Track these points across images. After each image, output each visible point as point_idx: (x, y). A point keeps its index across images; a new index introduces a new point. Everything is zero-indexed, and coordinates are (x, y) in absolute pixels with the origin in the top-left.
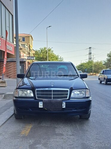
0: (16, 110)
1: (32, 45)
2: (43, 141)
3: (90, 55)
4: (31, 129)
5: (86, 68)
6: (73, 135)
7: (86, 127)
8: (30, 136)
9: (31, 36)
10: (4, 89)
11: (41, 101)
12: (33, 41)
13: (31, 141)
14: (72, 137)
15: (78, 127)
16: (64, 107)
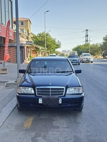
0: (19, 105)
1: (30, 29)
2: (42, 134)
3: (87, 37)
4: (32, 122)
5: (82, 50)
6: (67, 128)
7: (79, 120)
8: (32, 129)
9: (29, 20)
10: (5, 77)
11: (41, 97)
12: (31, 25)
13: (33, 134)
14: (67, 129)
15: (72, 119)
16: (61, 103)
